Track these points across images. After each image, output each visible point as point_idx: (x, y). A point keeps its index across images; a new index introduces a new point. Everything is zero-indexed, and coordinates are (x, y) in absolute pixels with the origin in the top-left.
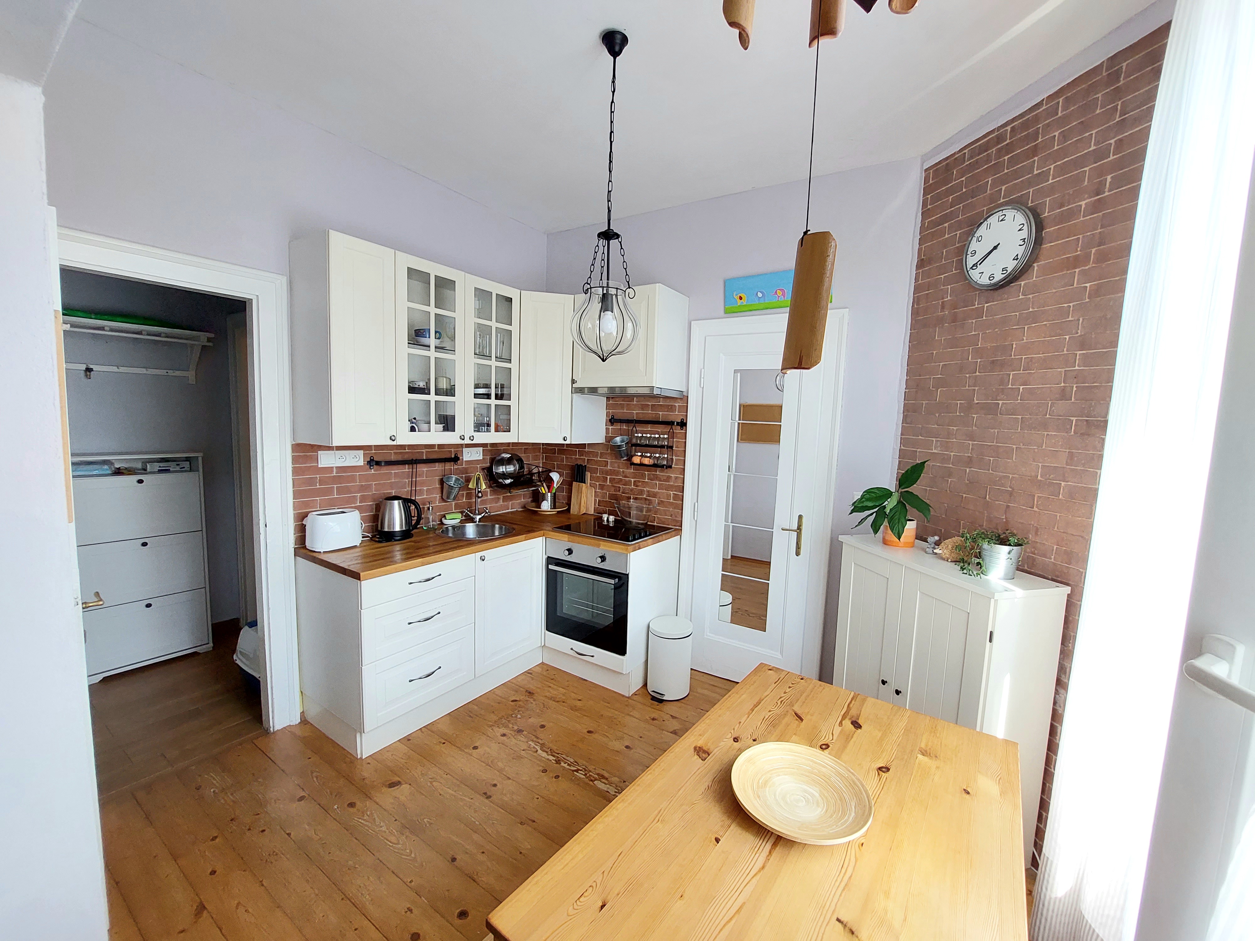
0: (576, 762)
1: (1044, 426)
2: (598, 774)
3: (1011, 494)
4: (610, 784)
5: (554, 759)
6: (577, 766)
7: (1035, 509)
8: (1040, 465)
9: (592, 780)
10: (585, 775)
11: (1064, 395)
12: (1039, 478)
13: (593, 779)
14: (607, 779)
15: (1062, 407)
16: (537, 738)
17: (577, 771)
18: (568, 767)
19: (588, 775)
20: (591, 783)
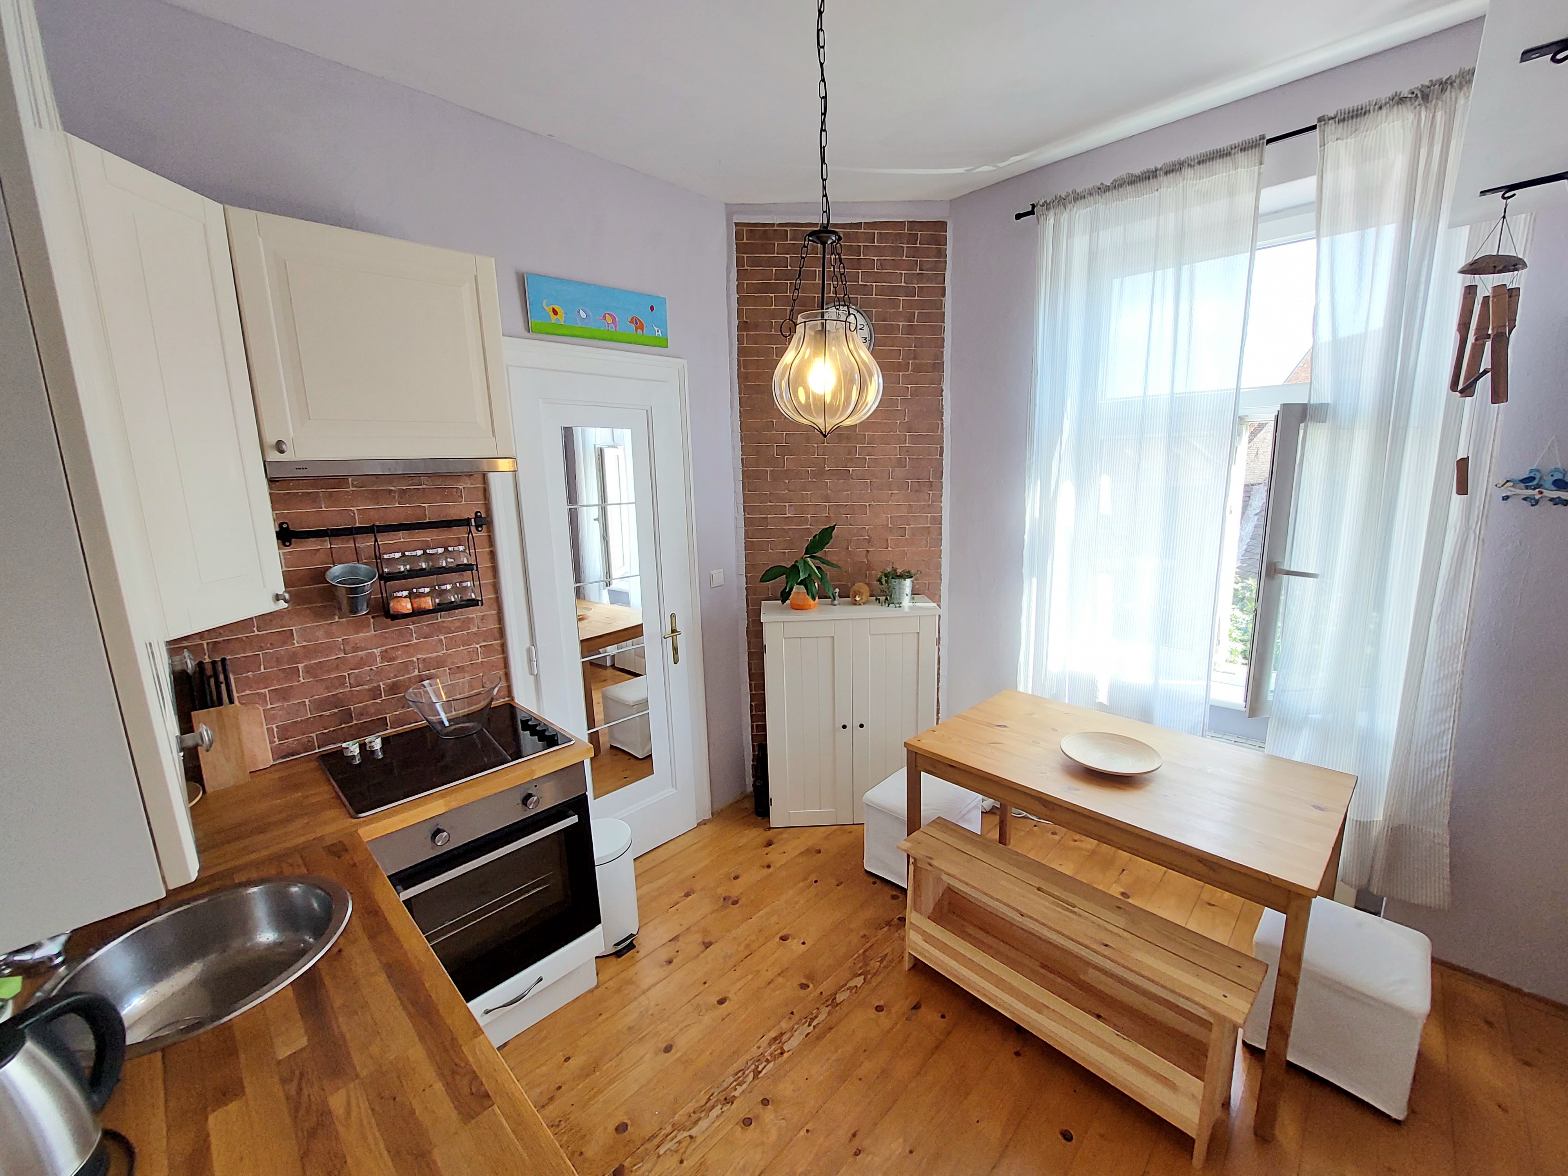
0: (737, 1073)
1: (889, 487)
2: (770, 1045)
3: (869, 541)
4: (792, 1030)
5: (720, 1106)
6: (747, 1072)
7: (889, 549)
8: (889, 516)
9: (782, 1053)
10: (768, 1061)
11: (900, 463)
12: (890, 526)
13: (779, 1051)
14: (782, 1034)
15: (899, 472)
16: (654, 1136)
17: (757, 1073)
18: (744, 1086)
19: (769, 1058)
20: (786, 1055)
